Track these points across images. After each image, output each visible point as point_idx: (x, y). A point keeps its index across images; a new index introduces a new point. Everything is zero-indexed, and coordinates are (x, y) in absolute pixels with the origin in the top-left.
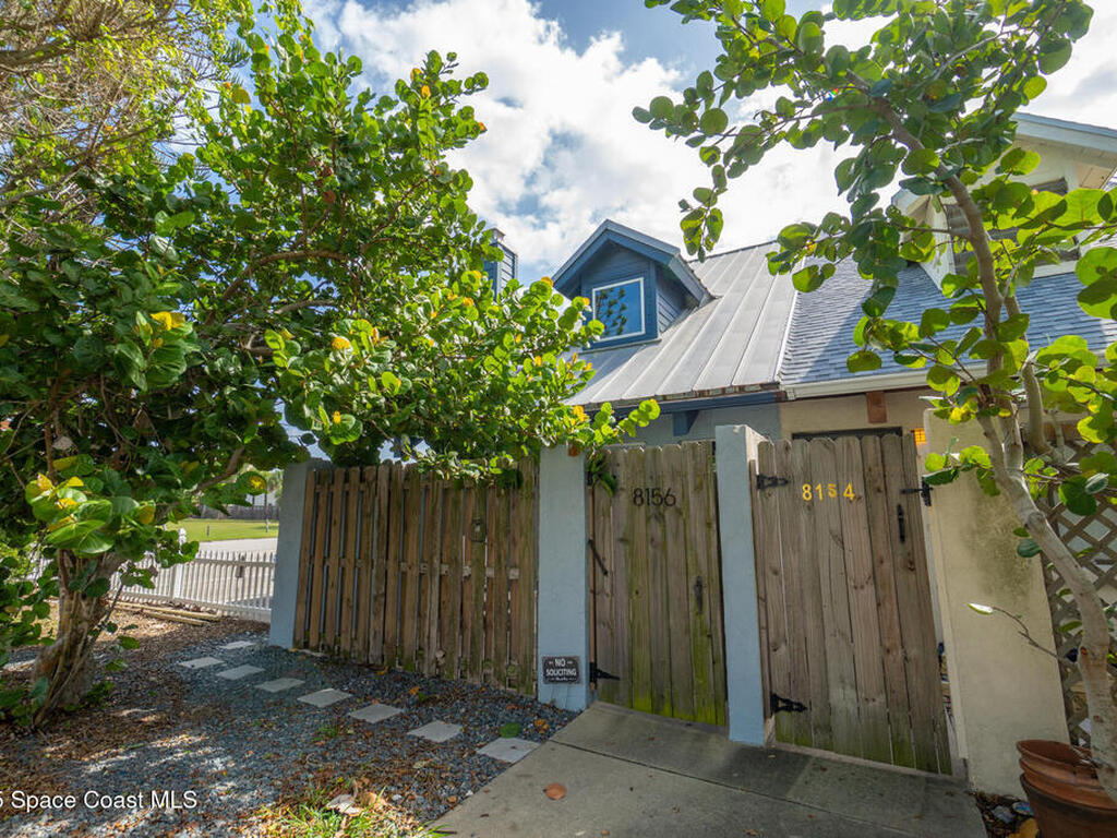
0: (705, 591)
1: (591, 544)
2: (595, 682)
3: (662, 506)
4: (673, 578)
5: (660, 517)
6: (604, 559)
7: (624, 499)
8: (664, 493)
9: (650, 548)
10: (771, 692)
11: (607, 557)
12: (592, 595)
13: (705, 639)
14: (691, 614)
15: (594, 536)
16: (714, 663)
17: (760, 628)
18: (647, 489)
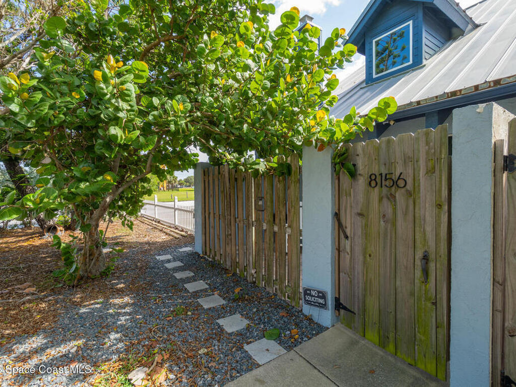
0: (432, 265)
1: (337, 216)
2: (339, 311)
3: (393, 188)
4: (401, 249)
5: (391, 198)
6: (346, 227)
7: (362, 182)
8: (395, 177)
9: (382, 223)
10: (502, 373)
11: (348, 225)
12: (337, 252)
13: (429, 305)
14: (417, 281)
15: (339, 210)
16: (437, 327)
17: (494, 310)
18: (381, 174)
